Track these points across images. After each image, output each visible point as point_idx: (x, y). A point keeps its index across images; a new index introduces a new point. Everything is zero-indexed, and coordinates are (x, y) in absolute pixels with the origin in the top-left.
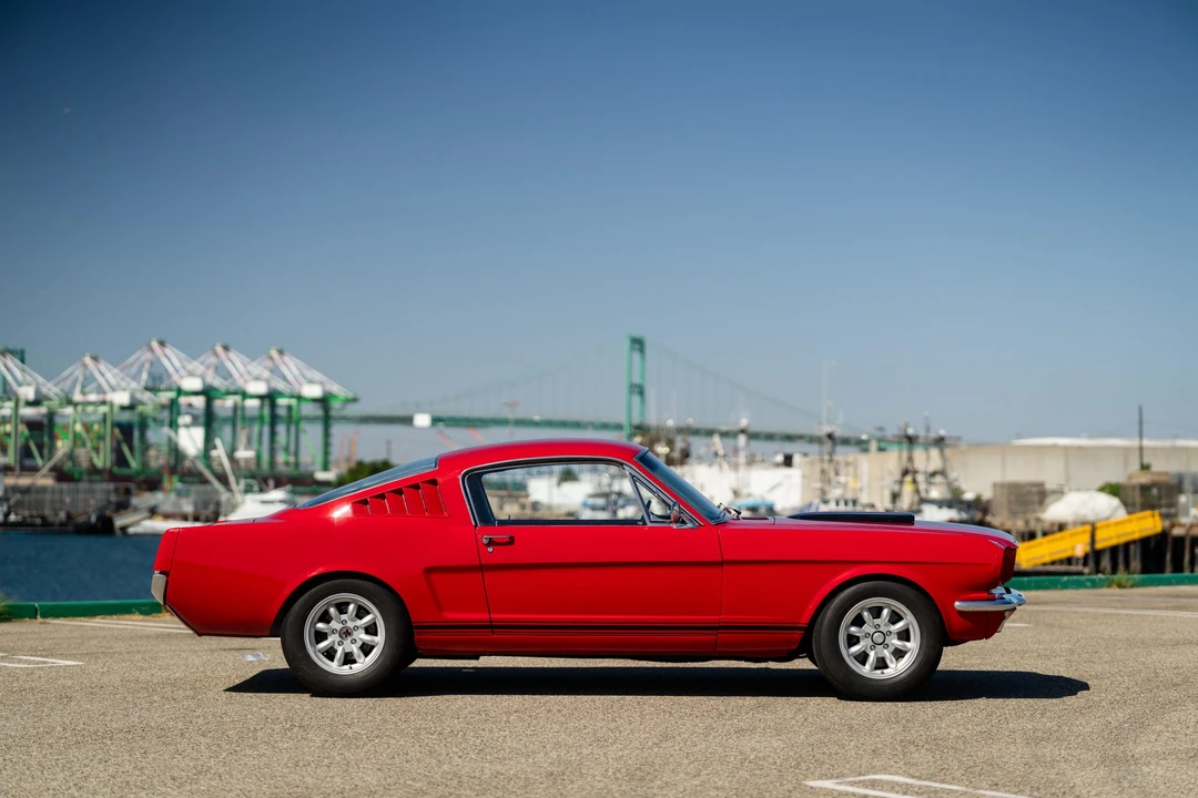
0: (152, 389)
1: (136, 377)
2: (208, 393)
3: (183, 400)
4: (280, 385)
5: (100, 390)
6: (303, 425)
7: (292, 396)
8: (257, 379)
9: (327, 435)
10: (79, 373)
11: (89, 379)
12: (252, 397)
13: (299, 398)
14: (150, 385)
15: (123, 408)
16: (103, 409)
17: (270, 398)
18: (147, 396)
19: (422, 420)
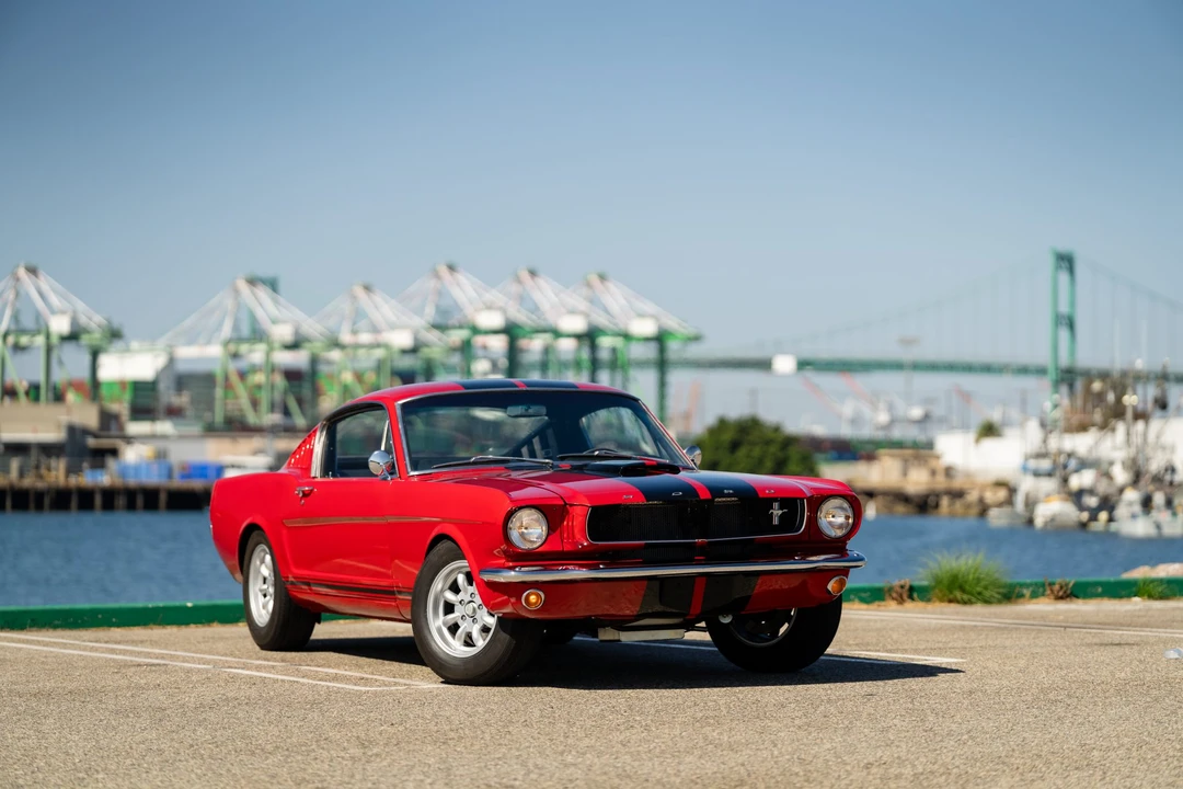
0: (440, 327)
1: (419, 312)
2: (511, 332)
3: (479, 340)
4: (601, 320)
5: (375, 330)
6: (633, 372)
7: (618, 335)
8: (572, 312)
9: (662, 384)
10: (347, 307)
11: (359, 315)
12: (566, 336)
13: (627, 337)
14: (439, 320)
15: (404, 352)
16: (379, 353)
17: (589, 337)
18: (433, 336)
19: (784, 364)
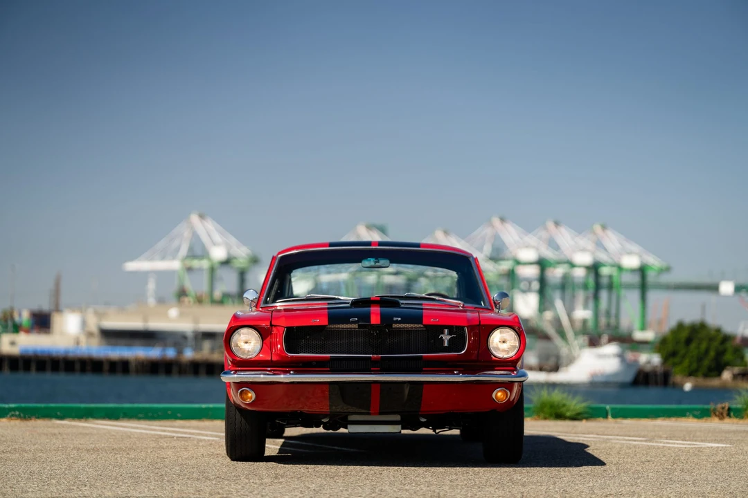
0: (494, 259)
1: (480, 248)
2: (542, 264)
3: (520, 269)
4: (602, 257)
6: (623, 292)
7: (613, 266)
8: (584, 250)
9: (644, 300)
12: (580, 266)
13: (620, 268)
14: (494, 254)
17: (594, 268)
18: (489, 265)
19: (727, 288)
